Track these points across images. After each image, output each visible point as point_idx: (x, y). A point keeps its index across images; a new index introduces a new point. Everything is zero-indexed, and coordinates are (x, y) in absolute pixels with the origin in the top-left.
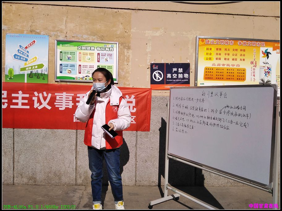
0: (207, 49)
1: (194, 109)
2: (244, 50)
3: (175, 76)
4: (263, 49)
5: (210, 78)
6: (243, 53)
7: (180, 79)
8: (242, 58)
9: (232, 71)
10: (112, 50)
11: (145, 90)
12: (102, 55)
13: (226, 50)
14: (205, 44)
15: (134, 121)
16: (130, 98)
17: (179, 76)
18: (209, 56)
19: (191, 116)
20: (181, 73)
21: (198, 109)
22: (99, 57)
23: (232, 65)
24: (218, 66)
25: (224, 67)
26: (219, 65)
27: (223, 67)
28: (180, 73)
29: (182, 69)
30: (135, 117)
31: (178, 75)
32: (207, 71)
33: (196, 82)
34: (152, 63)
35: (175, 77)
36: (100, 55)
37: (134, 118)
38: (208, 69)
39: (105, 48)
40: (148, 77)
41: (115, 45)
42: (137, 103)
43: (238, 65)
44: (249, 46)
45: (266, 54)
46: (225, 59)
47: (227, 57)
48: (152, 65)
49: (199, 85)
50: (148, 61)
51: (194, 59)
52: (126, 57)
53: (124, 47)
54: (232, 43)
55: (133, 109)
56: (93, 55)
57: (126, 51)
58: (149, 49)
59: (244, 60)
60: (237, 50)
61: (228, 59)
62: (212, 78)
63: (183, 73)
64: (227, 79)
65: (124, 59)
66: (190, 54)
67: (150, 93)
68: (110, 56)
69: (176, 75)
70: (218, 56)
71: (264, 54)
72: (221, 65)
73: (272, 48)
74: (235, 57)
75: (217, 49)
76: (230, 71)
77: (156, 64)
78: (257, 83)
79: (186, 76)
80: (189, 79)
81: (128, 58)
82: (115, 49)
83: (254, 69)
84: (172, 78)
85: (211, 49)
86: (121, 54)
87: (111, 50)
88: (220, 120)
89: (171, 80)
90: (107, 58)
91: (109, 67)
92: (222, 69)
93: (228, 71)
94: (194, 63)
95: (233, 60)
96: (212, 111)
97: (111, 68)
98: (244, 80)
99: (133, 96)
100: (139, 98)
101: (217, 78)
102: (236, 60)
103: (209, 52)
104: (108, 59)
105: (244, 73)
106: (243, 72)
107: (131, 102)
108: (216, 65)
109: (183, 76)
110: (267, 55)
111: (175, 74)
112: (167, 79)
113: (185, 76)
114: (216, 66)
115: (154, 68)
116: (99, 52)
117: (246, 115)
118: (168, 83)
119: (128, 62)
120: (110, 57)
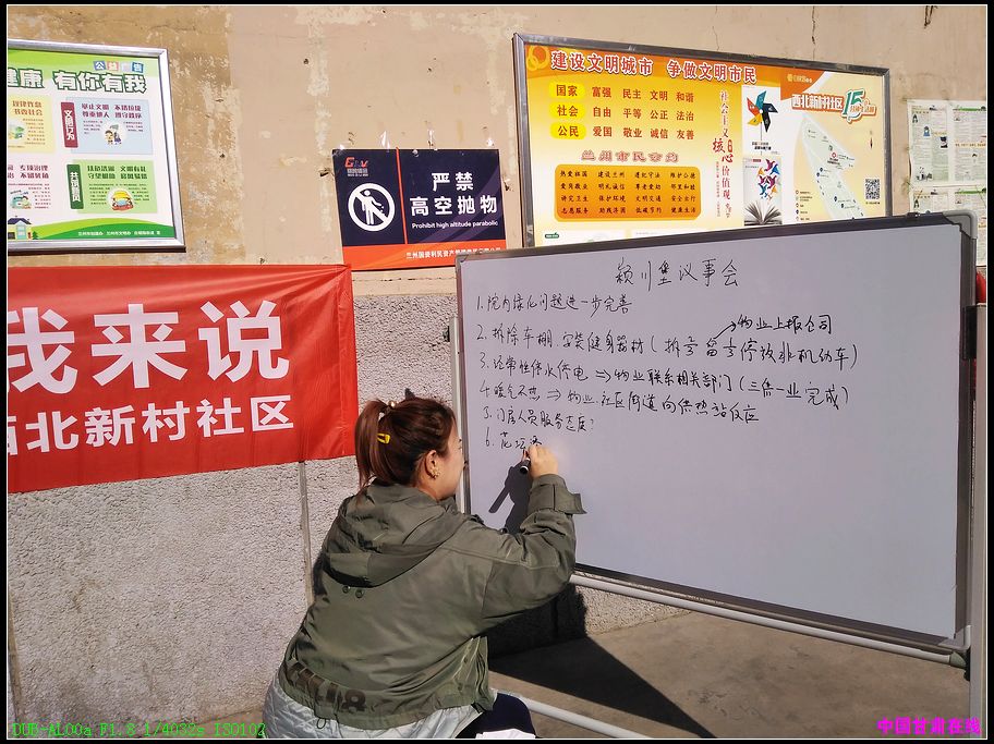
0: (561, 90)
1: (584, 344)
2: (690, 98)
3: (443, 205)
4: (751, 92)
5: (578, 211)
6: (685, 107)
7: (466, 217)
8: (685, 126)
9: (655, 181)
10: (140, 87)
11: (322, 275)
12: (88, 110)
13: (626, 93)
14: (548, 67)
15: (284, 419)
16: (253, 314)
17: (460, 206)
18: (568, 121)
19: (571, 373)
20: (466, 194)
21: (603, 344)
22: (69, 121)
23: (651, 155)
24: (605, 163)
25: (625, 164)
26: (607, 156)
27: (620, 163)
28: (462, 193)
29: (468, 175)
30: (288, 398)
31: (455, 203)
32: (567, 180)
33: (529, 228)
34: (342, 148)
35: (444, 212)
36: (78, 110)
37: (281, 406)
38: (570, 173)
39: (97, 77)
40: (326, 211)
41: (150, 64)
42: (290, 334)
43: (673, 157)
44: (706, 79)
45: (761, 111)
46: (627, 132)
47: (632, 123)
48: (340, 159)
49: (541, 242)
50: (321, 139)
51: (512, 132)
52: (211, 121)
53: (200, 73)
54: (645, 66)
55: (274, 365)
56: (39, 113)
57: (208, 92)
58: (318, 85)
59: (690, 134)
60: (664, 95)
61: (638, 133)
62: (586, 211)
63: (475, 193)
64: (638, 210)
65: (204, 130)
66: (494, 111)
67: (346, 285)
68: (132, 116)
69: (449, 200)
70: (603, 122)
71: (754, 112)
72: (614, 157)
73: (777, 90)
74: (659, 124)
75: (596, 92)
76: (648, 181)
77: (360, 155)
78: (737, 222)
79: (487, 203)
80: (500, 217)
81: (223, 128)
82: (152, 81)
83: (725, 170)
84: (433, 216)
85: (573, 91)
86: (184, 106)
87: (130, 86)
88: (710, 381)
89: (428, 226)
90: (116, 127)
91: (130, 169)
92: (618, 175)
93: (642, 181)
94: (513, 150)
95: (654, 134)
96: (672, 345)
97: (144, 177)
98: (693, 212)
99: (267, 306)
100: (298, 313)
101: (602, 210)
102: (664, 134)
103: (567, 101)
104: (122, 132)
105: (693, 187)
106: (689, 182)
107: (262, 334)
108: (597, 156)
109: (478, 205)
110: (766, 117)
111: (443, 199)
112: (412, 219)
113: (484, 207)
114: (597, 162)
115: (351, 172)
116: (66, 96)
117: (835, 355)
118: (418, 237)
119: (227, 144)
120: (128, 120)
